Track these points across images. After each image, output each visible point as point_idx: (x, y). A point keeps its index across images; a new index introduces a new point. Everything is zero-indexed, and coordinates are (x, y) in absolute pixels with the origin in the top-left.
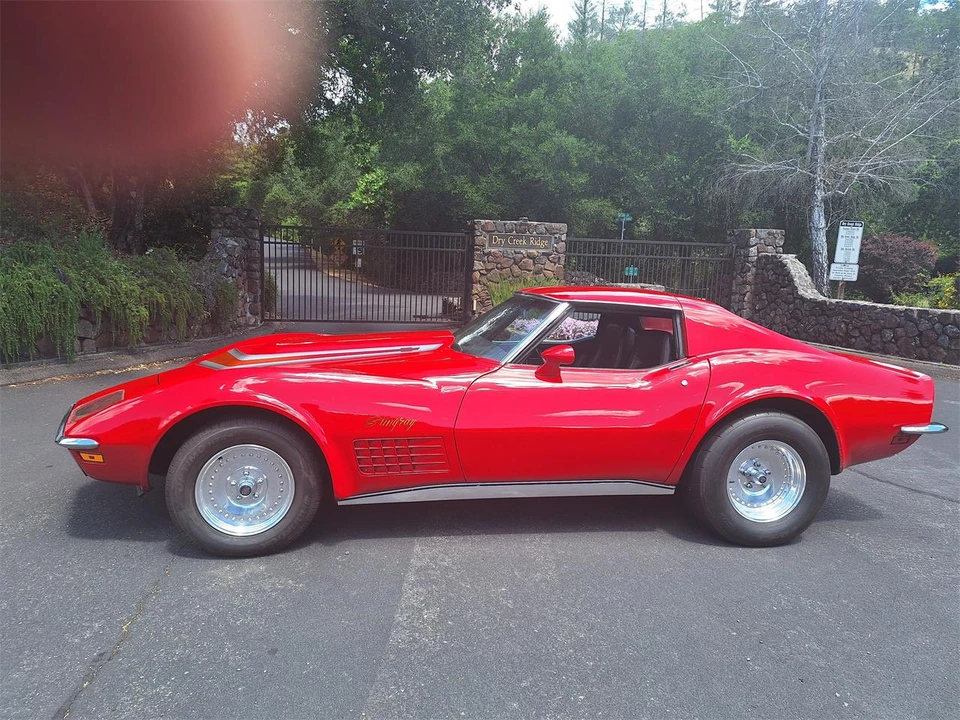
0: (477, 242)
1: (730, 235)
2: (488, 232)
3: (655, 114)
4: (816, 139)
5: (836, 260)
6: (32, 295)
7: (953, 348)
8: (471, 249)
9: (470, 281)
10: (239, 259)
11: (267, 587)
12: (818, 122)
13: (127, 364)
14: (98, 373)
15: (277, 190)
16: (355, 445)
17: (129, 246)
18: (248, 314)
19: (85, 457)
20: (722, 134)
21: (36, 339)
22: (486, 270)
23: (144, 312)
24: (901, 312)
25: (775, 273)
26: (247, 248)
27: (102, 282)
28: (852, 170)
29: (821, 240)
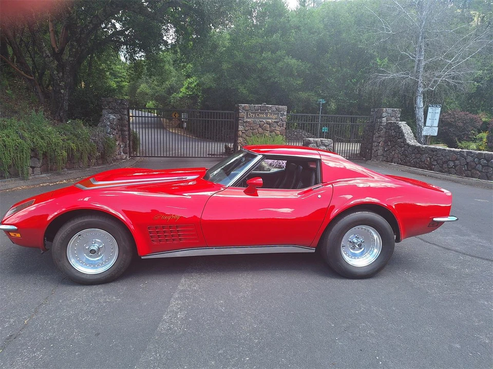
0: (240, 116)
1: (373, 111)
2: (246, 110)
3: (338, 47)
4: (419, 61)
5: (427, 125)
6: (5, 146)
7: (484, 171)
8: (237, 119)
9: (236, 136)
10: (116, 125)
11: (102, 301)
12: (420, 51)
13: (57, 180)
14: (41, 185)
15: (143, 87)
16: (149, 228)
17: (61, 118)
18: (122, 153)
19: (12, 234)
20: (372, 57)
21: (8, 168)
22: (245, 131)
23: (65, 154)
24: (458, 152)
25: (395, 132)
26: (121, 120)
27: (42, 138)
28: (437, 77)
29: (420, 113)
